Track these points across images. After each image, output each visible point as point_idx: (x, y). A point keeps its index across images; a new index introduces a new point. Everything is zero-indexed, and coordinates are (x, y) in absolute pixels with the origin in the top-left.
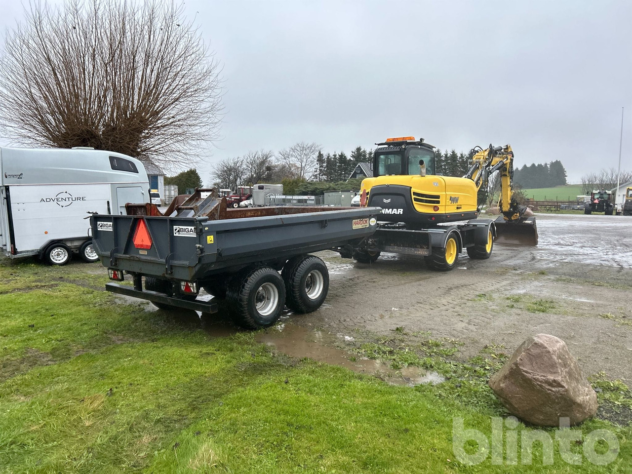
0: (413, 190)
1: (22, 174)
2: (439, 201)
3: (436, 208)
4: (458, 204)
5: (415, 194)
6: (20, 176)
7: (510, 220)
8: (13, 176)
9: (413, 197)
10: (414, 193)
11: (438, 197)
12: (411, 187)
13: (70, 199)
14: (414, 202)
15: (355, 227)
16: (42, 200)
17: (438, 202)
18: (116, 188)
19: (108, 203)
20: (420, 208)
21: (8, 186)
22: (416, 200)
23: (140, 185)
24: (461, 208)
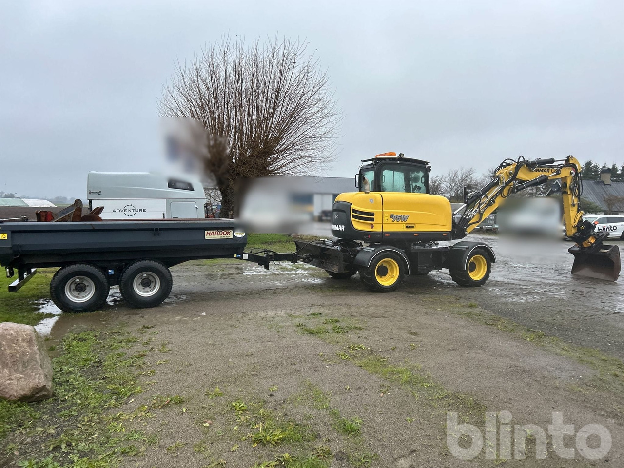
0: (353, 207)
1: (100, 191)
2: (374, 218)
3: (372, 226)
4: (407, 222)
5: (354, 211)
6: (99, 193)
7: (582, 248)
8: (95, 193)
9: (352, 213)
10: (353, 209)
11: (373, 214)
12: (352, 204)
13: (134, 210)
14: (352, 219)
15: (207, 237)
16: (114, 211)
17: (373, 220)
18: (170, 202)
19: (164, 214)
20: (358, 225)
21: (91, 200)
22: (354, 217)
23: (194, 200)
24: (413, 227)
